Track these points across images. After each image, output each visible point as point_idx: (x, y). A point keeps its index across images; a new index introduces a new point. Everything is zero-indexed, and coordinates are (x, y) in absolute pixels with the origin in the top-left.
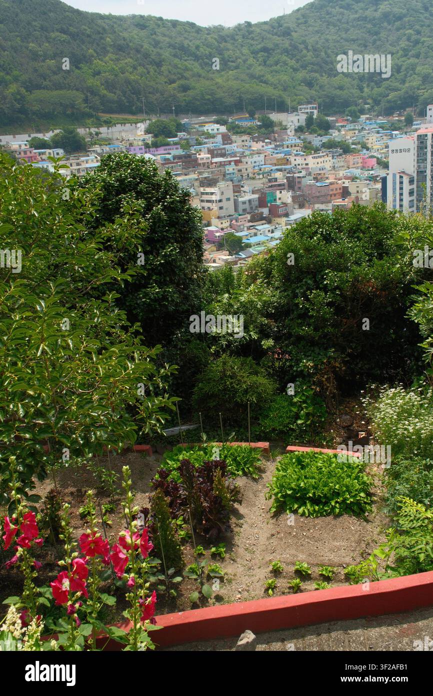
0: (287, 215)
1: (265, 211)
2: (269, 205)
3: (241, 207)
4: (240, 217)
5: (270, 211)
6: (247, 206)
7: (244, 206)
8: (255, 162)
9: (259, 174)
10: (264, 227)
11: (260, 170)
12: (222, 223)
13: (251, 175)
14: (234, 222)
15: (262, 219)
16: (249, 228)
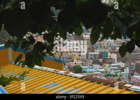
0: (111, 63)
1: (101, 60)
2: (103, 58)
3: (89, 57)
4: (87, 60)
5: (103, 60)
6: (93, 57)
7: (91, 57)
8: (109, 42)
9: (109, 47)
10: (97, 66)
11: (111, 45)
12: (78, 62)
13: (106, 47)
14: (84, 62)
15: (98, 63)
16: (90, 66)
